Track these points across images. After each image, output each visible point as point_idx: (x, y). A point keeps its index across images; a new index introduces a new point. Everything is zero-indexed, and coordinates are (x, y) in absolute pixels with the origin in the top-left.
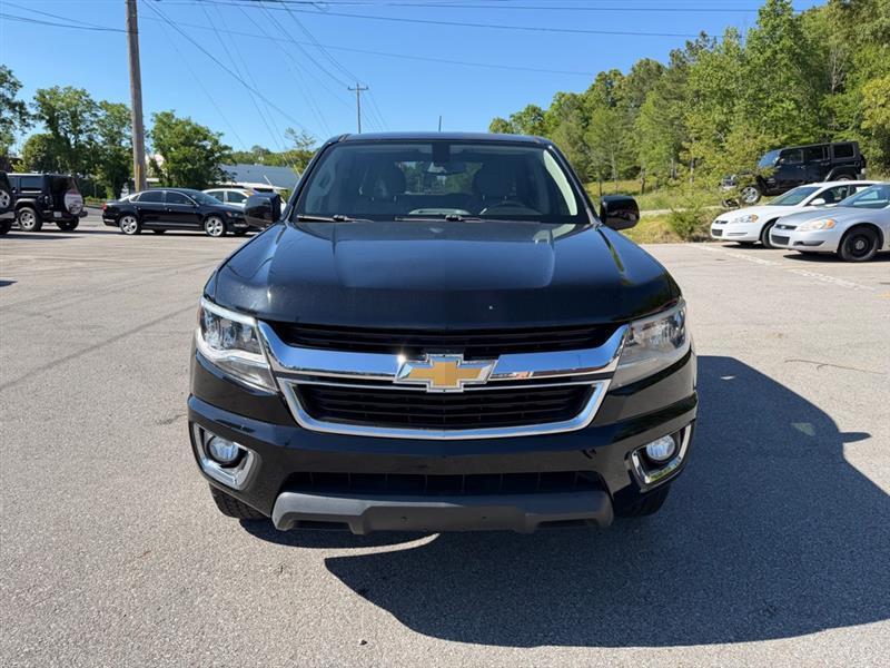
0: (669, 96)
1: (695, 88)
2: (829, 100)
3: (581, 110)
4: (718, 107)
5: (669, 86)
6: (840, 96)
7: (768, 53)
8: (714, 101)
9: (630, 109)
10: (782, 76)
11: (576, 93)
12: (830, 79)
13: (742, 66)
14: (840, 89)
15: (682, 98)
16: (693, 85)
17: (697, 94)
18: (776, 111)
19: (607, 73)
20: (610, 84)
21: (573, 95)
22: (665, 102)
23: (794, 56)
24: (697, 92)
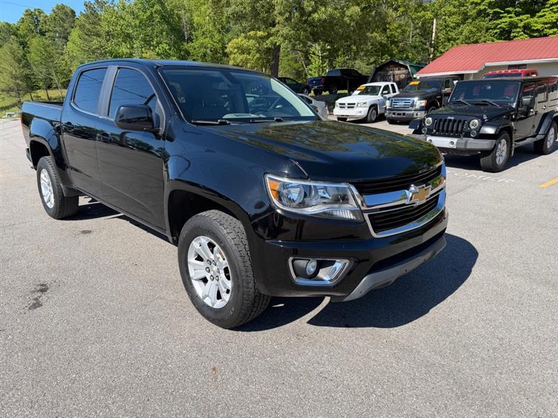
0: (89, 33)
1: (107, 29)
2: (186, 46)
3: (16, 35)
4: (123, 44)
5: (88, 26)
6: (190, 44)
7: (148, 13)
8: (120, 40)
9: (56, 39)
10: (158, 28)
11: (11, 23)
12: (183, 33)
13: (133, 18)
14: (190, 40)
15: (98, 35)
16: (105, 27)
17: (108, 33)
18: (159, 49)
19: (32, 10)
20: (36, 18)
21: (7, 23)
22: (86, 37)
23: (163, 17)
24: (108, 32)
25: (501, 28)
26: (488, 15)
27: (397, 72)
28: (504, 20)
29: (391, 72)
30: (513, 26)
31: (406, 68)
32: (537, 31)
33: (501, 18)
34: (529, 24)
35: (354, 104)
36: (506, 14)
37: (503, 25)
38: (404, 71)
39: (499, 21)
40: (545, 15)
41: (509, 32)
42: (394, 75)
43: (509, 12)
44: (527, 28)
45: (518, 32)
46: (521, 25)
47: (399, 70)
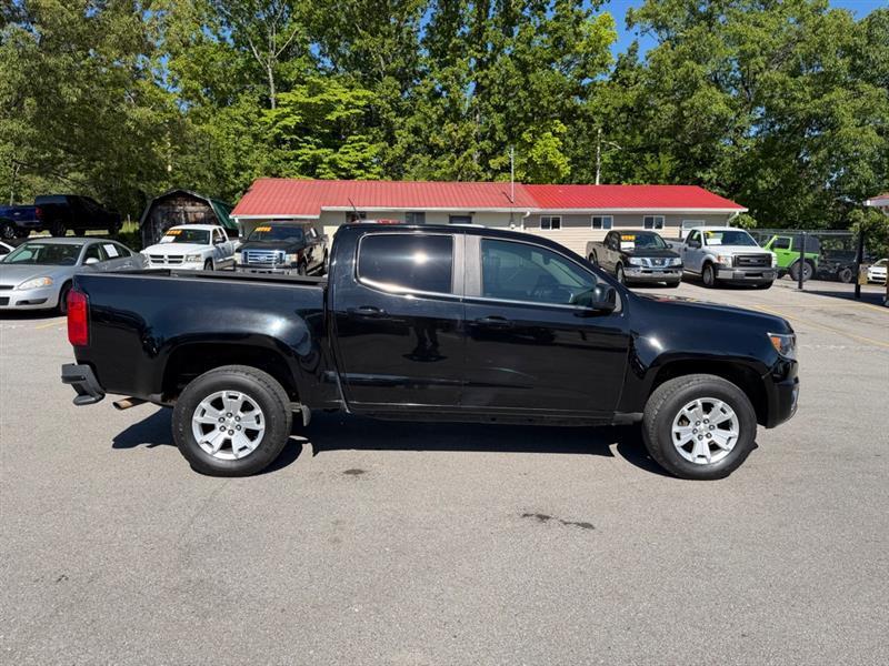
25: (303, 160)
26: (285, 142)
27: (190, 208)
28: (305, 151)
29: (180, 208)
30: (317, 160)
31: (206, 203)
32: (344, 170)
33: (300, 148)
34: (334, 160)
35: (182, 257)
36: (305, 144)
37: (305, 157)
38: (203, 208)
39: (299, 152)
40: (348, 152)
41: (314, 167)
42: (186, 213)
43: (308, 142)
44: (333, 164)
45: (324, 169)
46: (326, 160)
47: (193, 205)
